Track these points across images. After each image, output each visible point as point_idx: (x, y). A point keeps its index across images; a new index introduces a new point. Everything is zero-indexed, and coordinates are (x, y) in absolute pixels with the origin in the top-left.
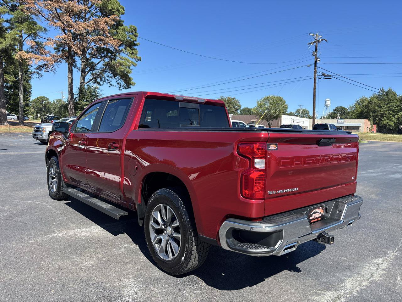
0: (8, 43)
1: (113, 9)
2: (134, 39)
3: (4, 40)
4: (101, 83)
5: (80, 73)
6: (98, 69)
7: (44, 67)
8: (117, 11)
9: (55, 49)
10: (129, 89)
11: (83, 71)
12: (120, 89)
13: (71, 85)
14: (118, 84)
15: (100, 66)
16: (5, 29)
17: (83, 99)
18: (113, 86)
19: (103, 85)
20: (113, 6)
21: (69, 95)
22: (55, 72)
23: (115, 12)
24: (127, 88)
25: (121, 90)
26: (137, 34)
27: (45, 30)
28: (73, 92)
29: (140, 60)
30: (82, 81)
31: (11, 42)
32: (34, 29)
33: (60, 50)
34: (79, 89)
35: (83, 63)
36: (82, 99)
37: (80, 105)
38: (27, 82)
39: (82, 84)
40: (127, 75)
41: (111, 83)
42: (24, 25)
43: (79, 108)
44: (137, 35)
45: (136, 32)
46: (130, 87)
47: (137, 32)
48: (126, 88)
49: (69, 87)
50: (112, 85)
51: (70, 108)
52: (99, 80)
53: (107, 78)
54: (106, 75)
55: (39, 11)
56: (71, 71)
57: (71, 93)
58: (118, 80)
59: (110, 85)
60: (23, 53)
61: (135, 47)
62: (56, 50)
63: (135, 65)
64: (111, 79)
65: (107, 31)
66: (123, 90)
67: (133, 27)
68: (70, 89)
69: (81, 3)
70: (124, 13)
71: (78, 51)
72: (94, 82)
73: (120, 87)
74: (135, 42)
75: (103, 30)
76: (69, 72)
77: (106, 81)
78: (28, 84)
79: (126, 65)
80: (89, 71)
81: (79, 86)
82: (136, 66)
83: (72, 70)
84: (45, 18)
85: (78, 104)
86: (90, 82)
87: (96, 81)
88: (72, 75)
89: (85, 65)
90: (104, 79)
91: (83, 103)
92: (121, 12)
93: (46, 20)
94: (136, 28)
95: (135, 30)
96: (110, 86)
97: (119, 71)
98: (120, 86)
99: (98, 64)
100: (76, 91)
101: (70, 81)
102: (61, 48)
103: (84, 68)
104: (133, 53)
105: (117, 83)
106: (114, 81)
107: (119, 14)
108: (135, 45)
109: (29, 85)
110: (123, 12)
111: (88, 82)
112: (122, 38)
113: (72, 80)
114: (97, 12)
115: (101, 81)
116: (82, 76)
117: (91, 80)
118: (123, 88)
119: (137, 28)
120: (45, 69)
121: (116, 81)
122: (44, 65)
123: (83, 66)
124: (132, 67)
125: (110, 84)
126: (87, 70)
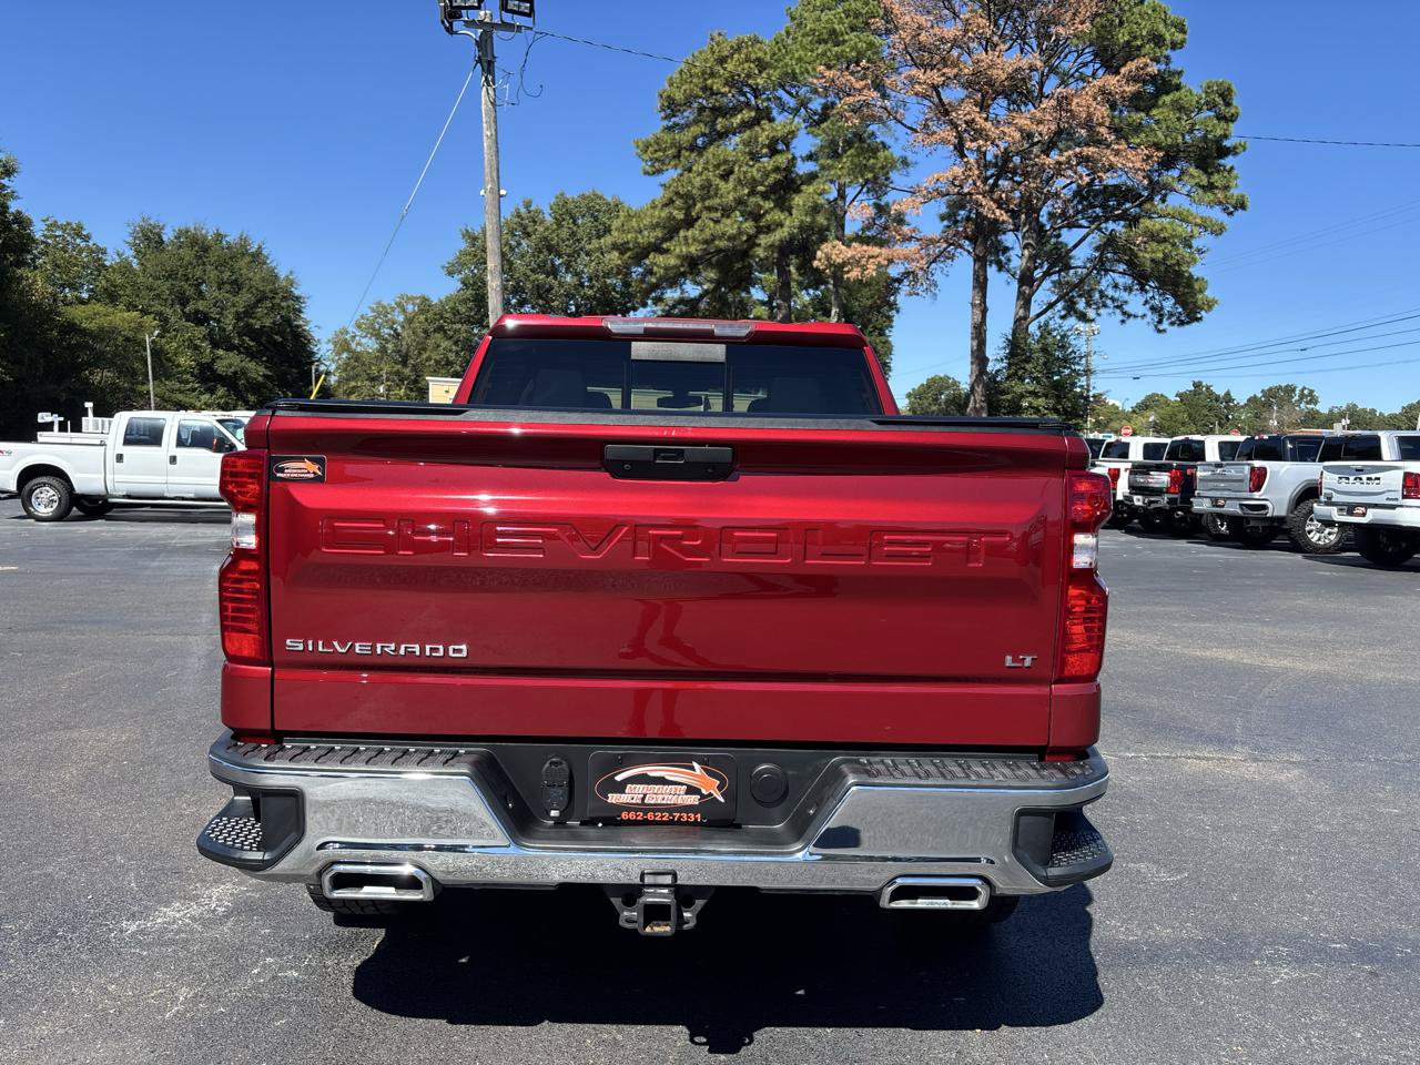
0: (797, 223)
1: (1135, 38)
2: (1219, 132)
3: (787, 214)
4: (1091, 313)
5: (1015, 285)
6: (1080, 263)
7: (906, 282)
8: (1149, 41)
9: (942, 218)
10: (1195, 324)
11: (1027, 280)
12: (1161, 327)
13: (979, 332)
14: (1153, 309)
15: (1082, 256)
16: (799, 182)
17: (1020, 373)
18: (1135, 316)
19: (1098, 318)
20: (1135, 26)
21: (972, 363)
22: (937, 291)
23: (1142, 46)
24: (1188, 323)
25: (1164, 331)
26: (1233, 111)
27: (905, 162)
28: (984, 353)
29: (1243, 207)
30: (1021, 312)
31: (804, 218)
32: (872, 170)
33: (959, 218)
34: (1009, 341)
35: (1026, 252)
36: (1016, 374)
37: (1009, 397)
38: (882, 333)
39: (1020, 323)
40: (1179, 274)
41: (1126, 308)
42: (845, 160)
43: (1004, 408)
44: (1233, 115)
45: (1228, 104)
46: (1199, 316)
47: (1234, 103)
48: (1182, 323)
49: (972, 339)
50: (1129, 316)
51: (975, 408)
52: (1081, 305)
53: (1110, 292)
54: (1105, 283)
55: (886, 109)
56: (981, 284)
57: (980, 357)
58: (1151, 294)
59: (1121, 318)
60: (834, 247)
61: (1228, 161)
62: (946, 223)
63: (1218, 231)
64: (1125, 296)
65: (1101, 125)
66: (1171, 329)
67: (1215, 88)
68: (975, 343)
69: (1031, 47)
70: (1183, 41)
71: (998, 214)
72: (1063, 313)
73: (1160, 322)
74: (1227, 143)
75: (1089, 124)
76: (974, 288)
77: (1109, 302)
78: (882, 338)
79: (1175, 236)
80: (1047, 274)
81: (1009, 332)
82: (1224, 234)
83: (986, 279)
84: (905, 126)
85: (1004, 392)
86: (1049, 313)
87: (1071, 309)
88: (984, 297)
89: (1032, 258)
90: (1101, 297)
91: (1019, 389)
92: (1168, 42)
93: (909, 131)
94: (1229, 90)
95: (1226, 95)
96: (1123, 321)
97: (1148, 263)
98: (1161, 316)
99: (1075, 246)
100: (995, 349)
101: (978, 318)
102: (962, 212)
103: (1028, 268)
104: (1210, 187)
105: (1148, 306)
106: (1135, 302)
107: (1157, 50)
108: (1224, 152)
109: (887, 342)
110: (1179, 37)
111: (1038, 316)
112: (1166, 136)
113: (984, 312)
114: (1085, 65)
115: (1088, 304)
116: (1020, 294)
117: (1051, 306)
118: (1172, 324)
119: (1234, 88)
120: (908, 288)
121: (1146, 302)
122: (904, 274)
123: (1025, 260)
124: (1202, 240)
125: (1124, 313)
126: (1038, 274)
